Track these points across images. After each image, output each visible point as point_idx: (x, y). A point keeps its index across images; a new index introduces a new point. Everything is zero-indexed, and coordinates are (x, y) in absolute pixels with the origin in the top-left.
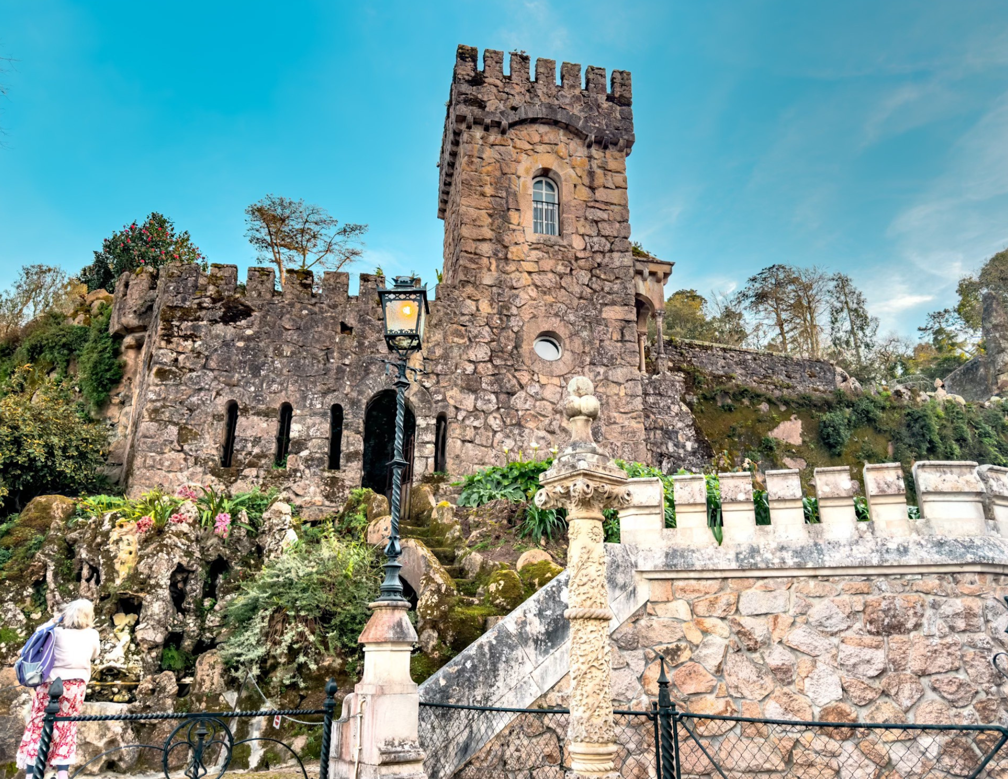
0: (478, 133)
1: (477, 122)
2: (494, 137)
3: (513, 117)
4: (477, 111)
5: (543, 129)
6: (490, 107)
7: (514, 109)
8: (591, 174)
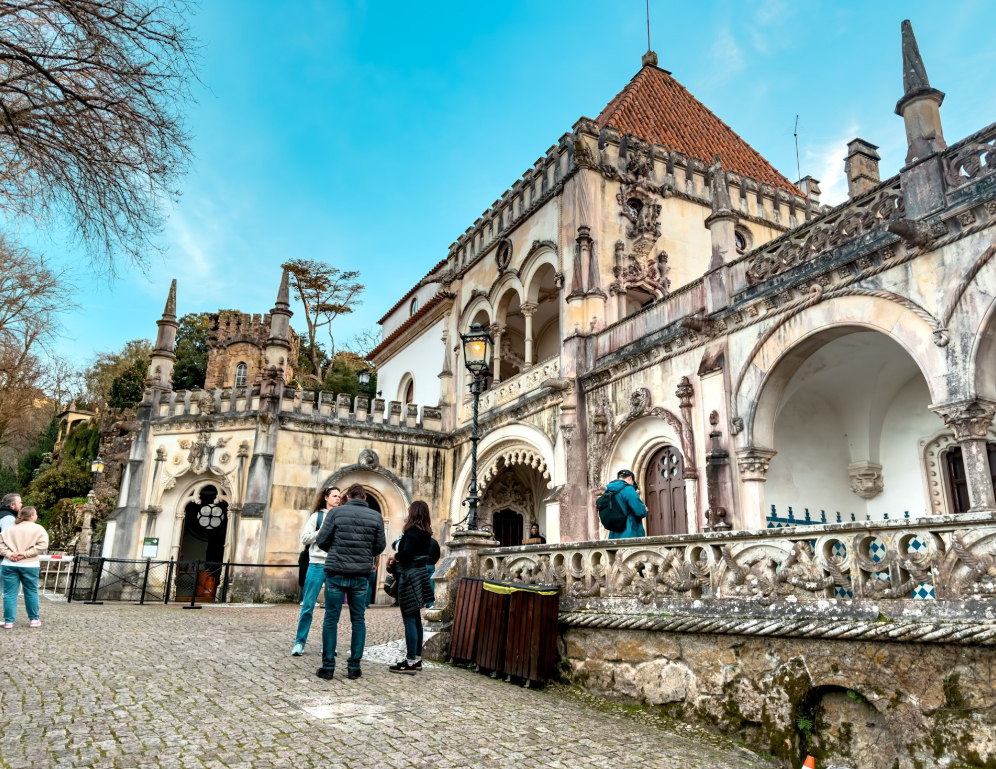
0: (215, 351)
1: (214, 346)
2: (221, 351)
3: (229, 342)
4: (214, 342)
5: (242, 345)
6: (219, 340)
7: (229, 339)
8: (260, 362)
